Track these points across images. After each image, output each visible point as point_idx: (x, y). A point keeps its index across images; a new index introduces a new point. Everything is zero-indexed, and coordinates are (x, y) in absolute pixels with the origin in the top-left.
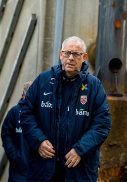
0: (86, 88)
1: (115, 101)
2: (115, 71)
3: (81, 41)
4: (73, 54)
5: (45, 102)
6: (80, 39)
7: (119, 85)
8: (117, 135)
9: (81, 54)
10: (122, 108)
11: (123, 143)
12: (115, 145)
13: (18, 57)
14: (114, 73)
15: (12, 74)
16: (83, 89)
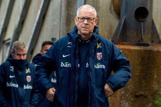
0: (101, 47)
1: (141, 51)
2: (141, 20)
3: (93, 8)
4: (87, 19)
5: (64, 63)
6: (92, 7)
7: (146, 34)
8: (143, 85)
9: (94, 19)
10: (149, 58)
11: (150, 93)
12: (142, 95)
13: (41, 7)
14: (140, 22)
15: (35, 24)
16: (98, 47)
